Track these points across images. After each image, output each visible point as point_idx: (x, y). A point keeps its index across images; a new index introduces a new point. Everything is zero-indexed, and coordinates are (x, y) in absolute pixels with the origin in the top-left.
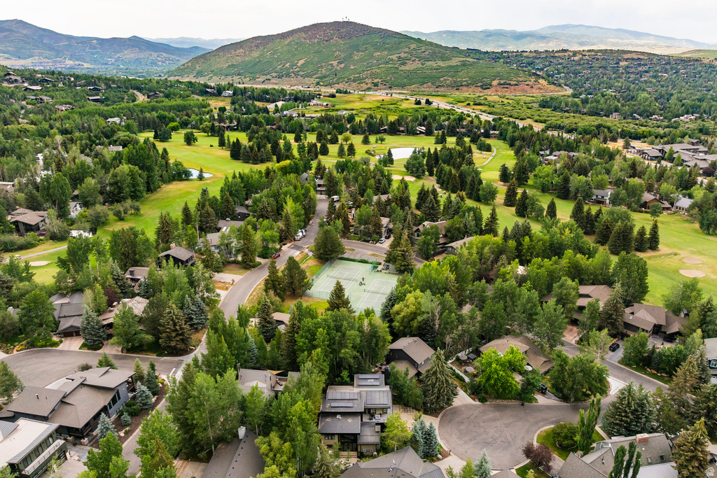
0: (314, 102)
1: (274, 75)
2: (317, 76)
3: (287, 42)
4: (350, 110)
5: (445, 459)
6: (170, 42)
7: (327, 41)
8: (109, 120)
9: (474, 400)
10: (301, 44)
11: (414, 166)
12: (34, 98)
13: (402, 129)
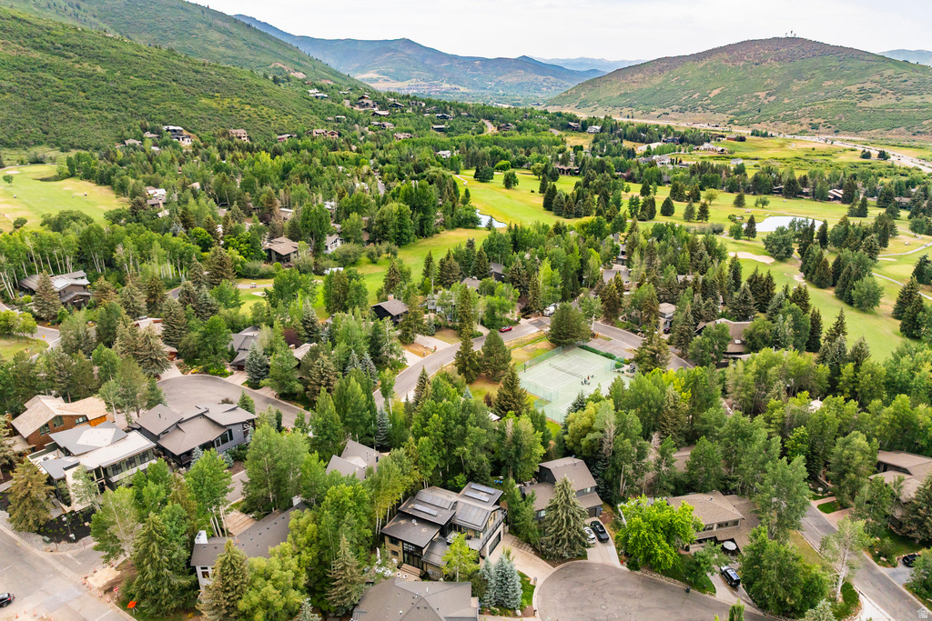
0: (706, 145)
1: (675, 107)
2: (733, 111)
3: (701, 65)
4: (753, 159)
5: (524, 619)
6: (566, 64)
7: (757, 64)
8: (441, 152)
9: (622, 562)
10: (720, 69)
11: (775, 242)
12: (377, 123)
13: (805, 190)
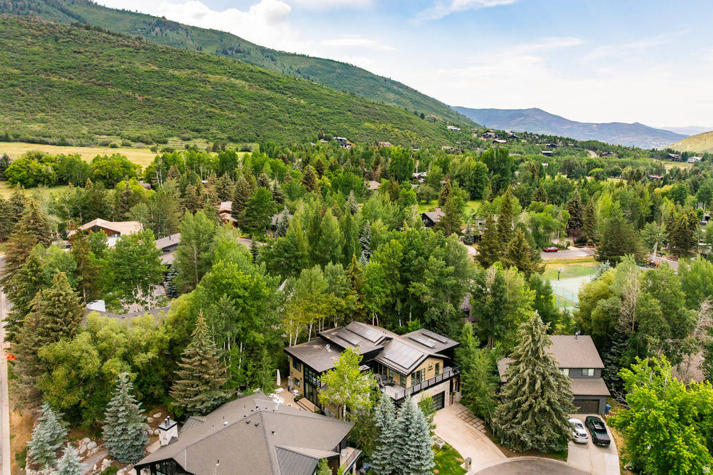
12: (495, 147)
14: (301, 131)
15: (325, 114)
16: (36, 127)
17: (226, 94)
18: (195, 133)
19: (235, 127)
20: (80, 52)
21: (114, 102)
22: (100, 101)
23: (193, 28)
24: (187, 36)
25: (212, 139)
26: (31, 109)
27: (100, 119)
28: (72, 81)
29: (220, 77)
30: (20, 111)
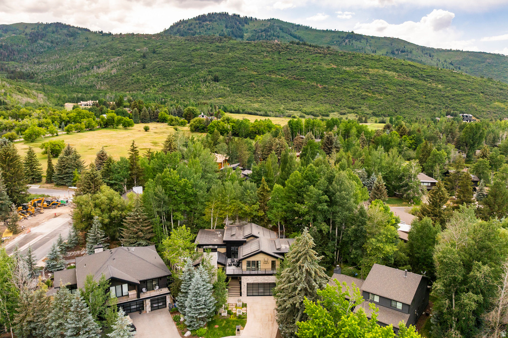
14: (432, 109)
15: (458, 95)
16: (256, 105)
17: (379, 82)
18: (350, 110)
19: (380, 106)
20: (291, 59)
21: (304, 89)
22: (295, 89)
23: (373, 37)
24: (367, 43)
25: (361, 114)
26: (257, 95)
27: (293, 100)
28: (283, 77)
29: (377, 70)
30: (251, 96)
